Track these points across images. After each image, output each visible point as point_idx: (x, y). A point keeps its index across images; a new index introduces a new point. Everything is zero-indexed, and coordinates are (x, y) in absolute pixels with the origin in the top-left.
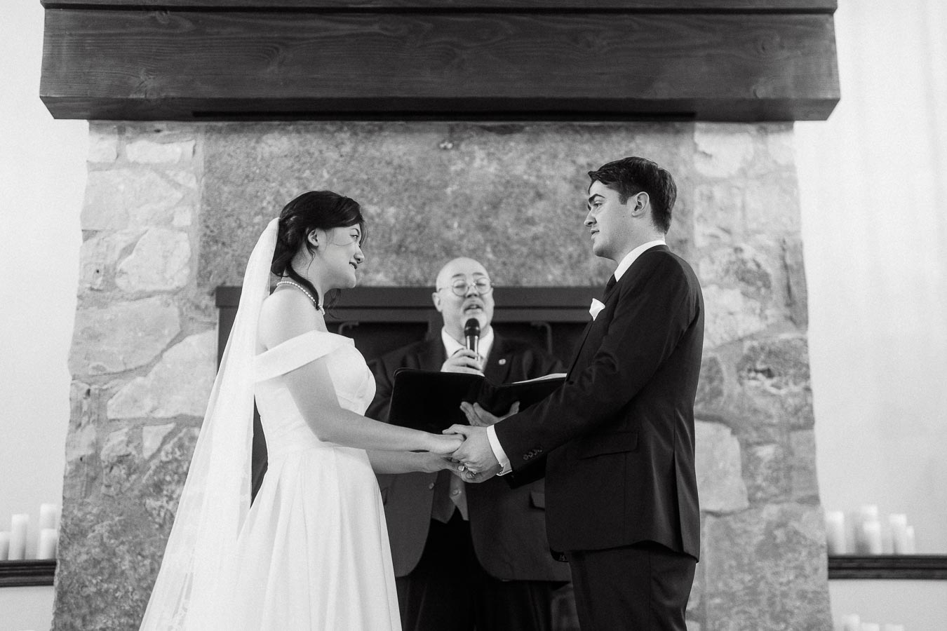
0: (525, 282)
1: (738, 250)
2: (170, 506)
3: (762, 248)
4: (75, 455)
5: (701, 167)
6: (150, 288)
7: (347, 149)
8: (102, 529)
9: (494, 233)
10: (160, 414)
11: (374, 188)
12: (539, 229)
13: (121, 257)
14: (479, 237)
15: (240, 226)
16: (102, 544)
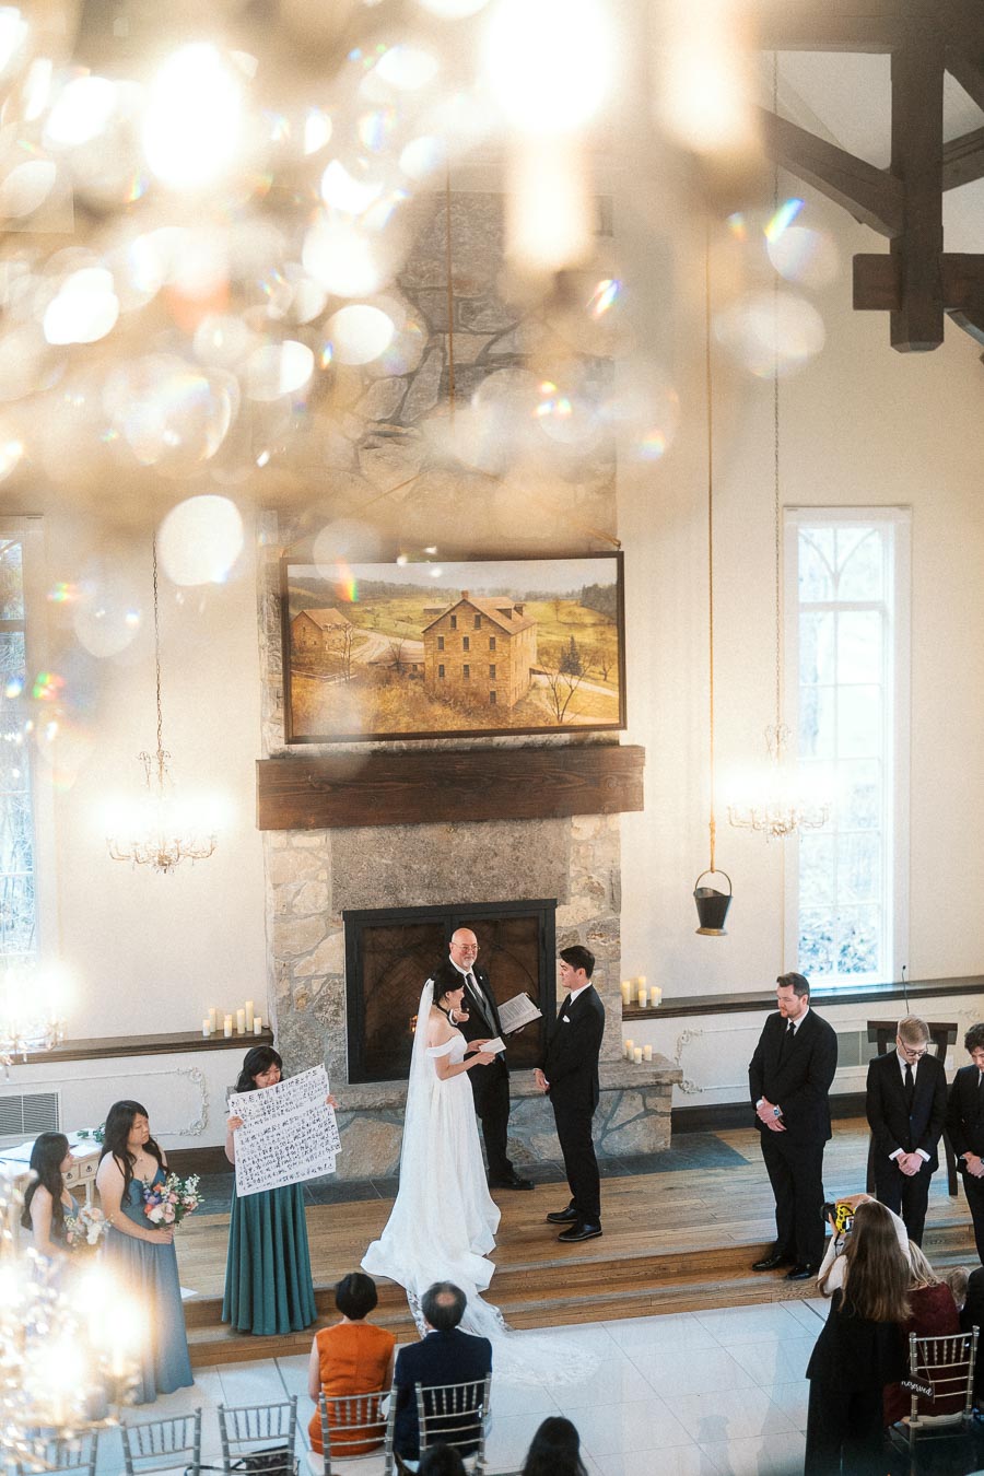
0: (489, 900)
1: (590, 877)
2: (327, 1016)
3: (602, 876)
4: (281, 995)
5: (575, 835)
6: (310, 913)
7: (401, 835)
8: (296, 1027)
9: (474, 874)
10: (319, 973)
11: (416, 855)
12: (495, 872)
13: (294, 897)
14: (467, 877)
15: (351, 878)
16: (297, 1035)
